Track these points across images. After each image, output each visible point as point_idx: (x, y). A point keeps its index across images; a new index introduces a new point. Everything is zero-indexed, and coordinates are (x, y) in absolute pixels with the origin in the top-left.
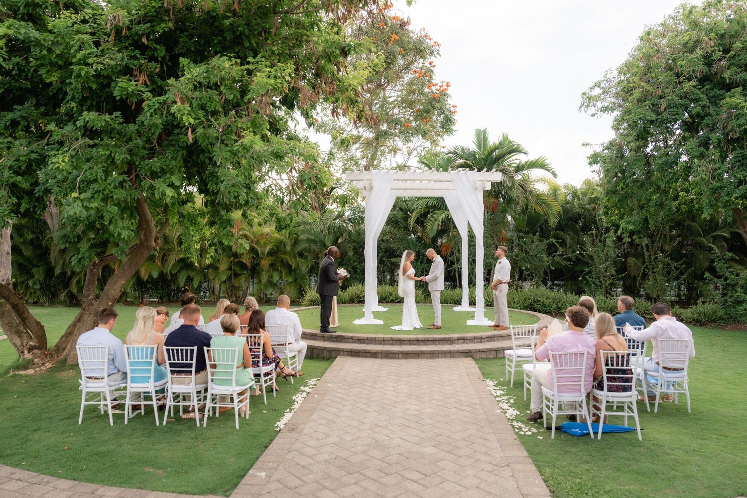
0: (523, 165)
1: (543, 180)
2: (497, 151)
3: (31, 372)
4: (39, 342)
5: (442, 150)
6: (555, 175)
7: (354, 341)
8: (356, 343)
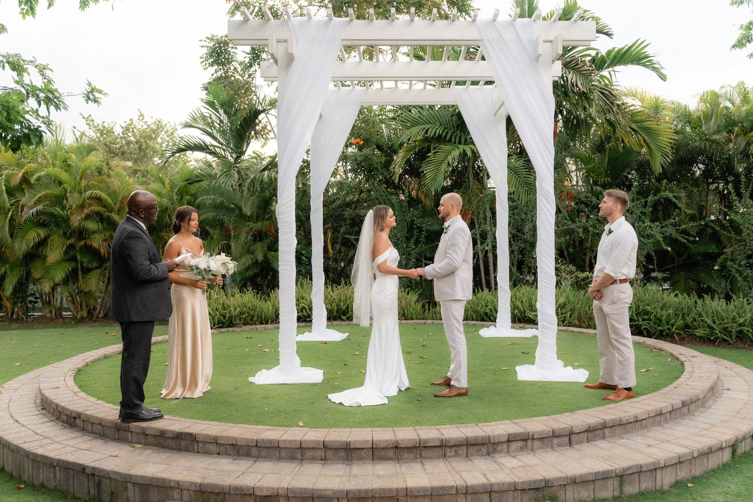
6: (663, 78)
7: (222, 448)
8: (227, 454)
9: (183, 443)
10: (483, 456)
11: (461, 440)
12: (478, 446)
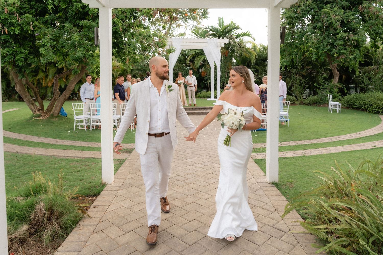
0: (240, 35)
1: (250, 42)
2: (228, 28)
3: (41, 118)
4: (41, 107)
5: (203, 27)
6: (254, 40)
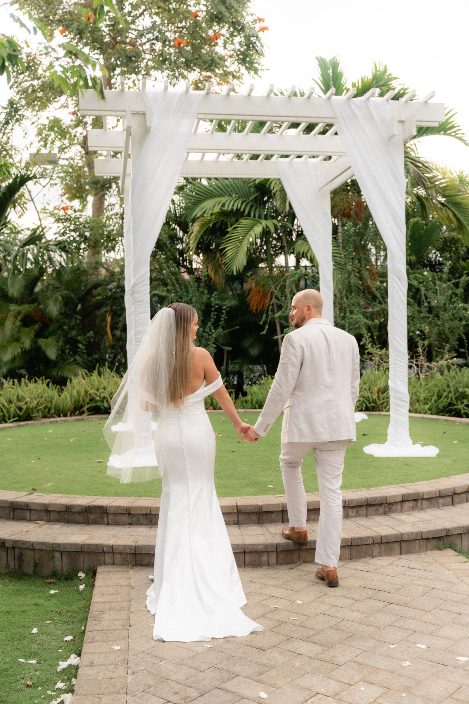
7: (134, 519)
8: (139, 524)
9: (92, 517)
10: (380, 515)
11: (363, 501)
12: (376, 507)
